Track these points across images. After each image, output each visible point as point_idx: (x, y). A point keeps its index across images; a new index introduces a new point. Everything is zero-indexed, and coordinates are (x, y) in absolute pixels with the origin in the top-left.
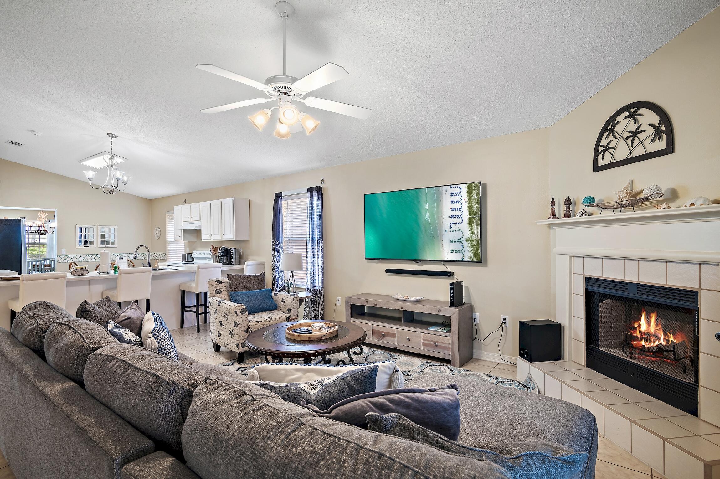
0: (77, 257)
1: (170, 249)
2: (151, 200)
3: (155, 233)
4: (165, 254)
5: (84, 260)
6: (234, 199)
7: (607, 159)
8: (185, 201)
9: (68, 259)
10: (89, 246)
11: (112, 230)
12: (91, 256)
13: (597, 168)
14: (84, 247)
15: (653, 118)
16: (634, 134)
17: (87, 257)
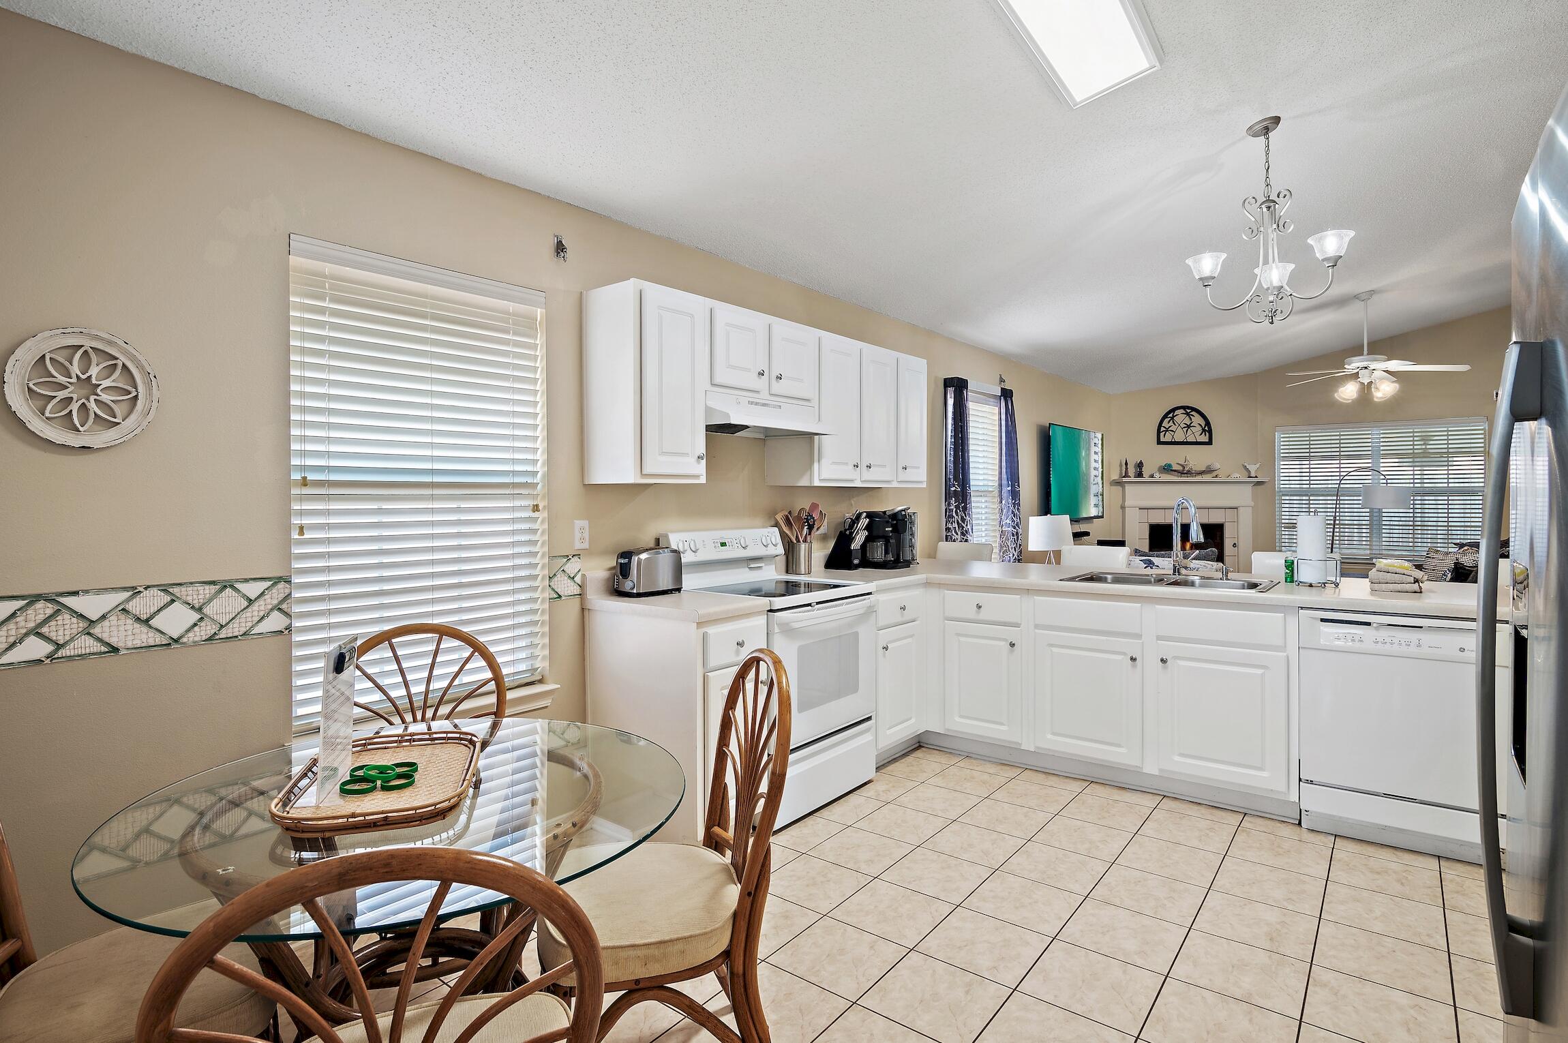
7: (1168, 438)
13: (1159, 442)
15: (1197, 419)
16: (1189, 427)
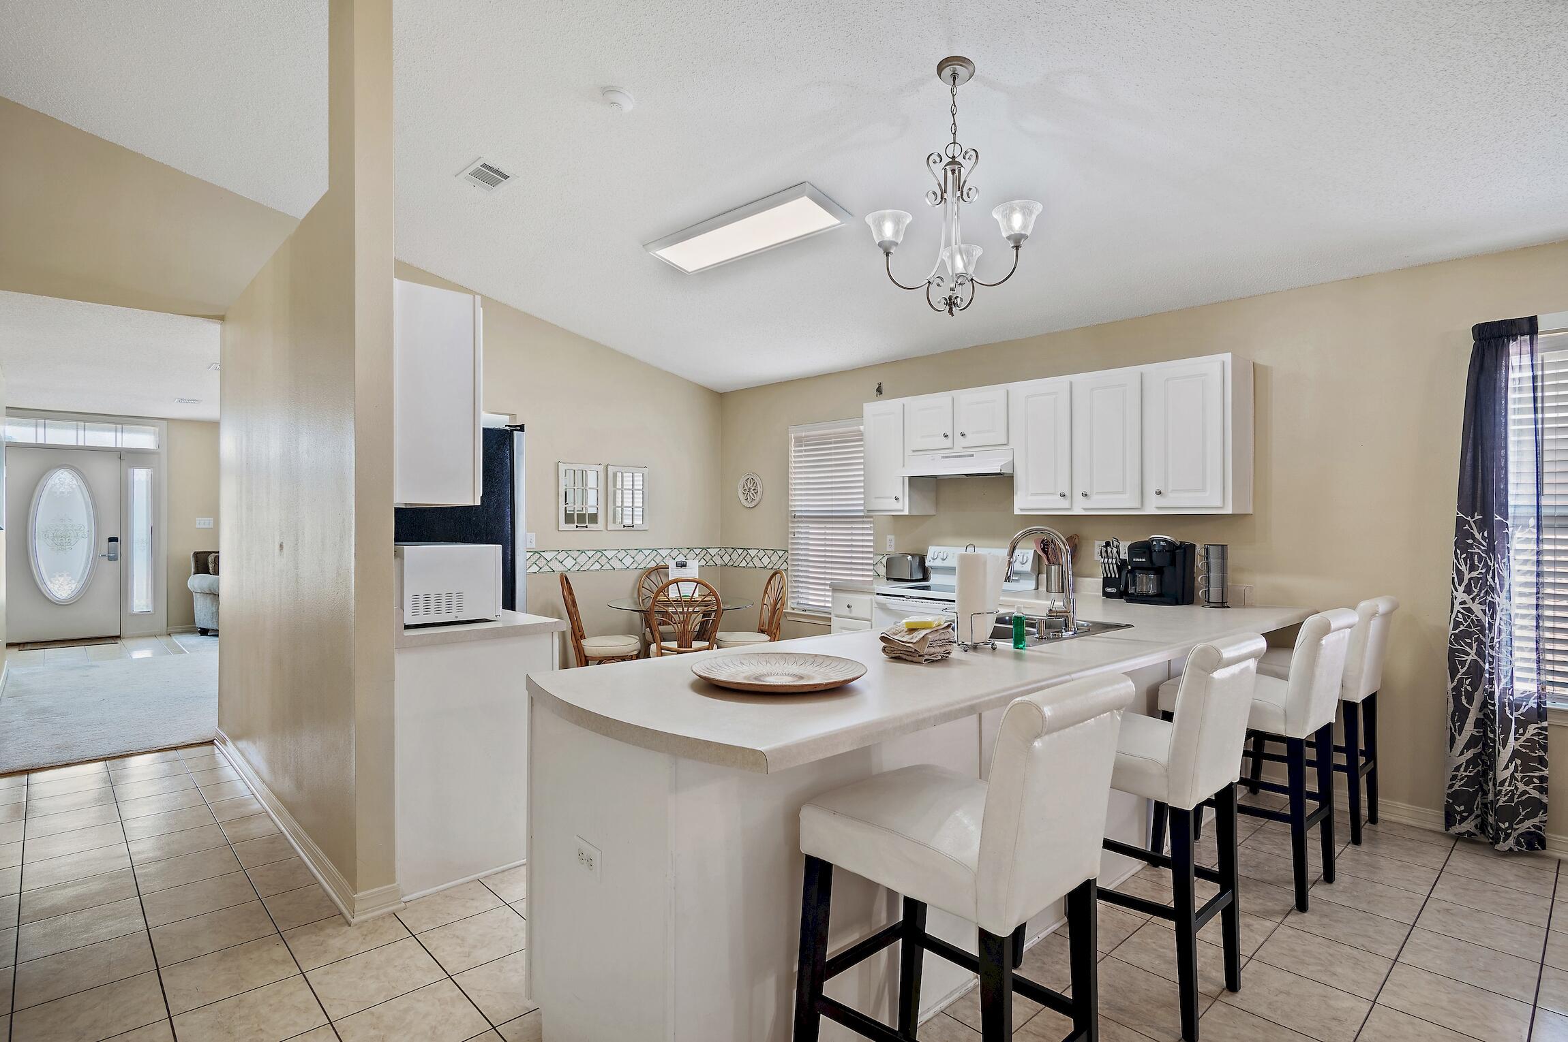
0: (560, 557)
1: (798, 538)
2: (721, 394)
3: (740, 490)
4: (781, 553)
5: (577, 567)
6: (1227, 357)
8: (879, 390)
9: (542, 562)
10: (586, 527)
11: (639, 479)
12: (590, 554)
14: (577, 527)
17: (582, 559)
